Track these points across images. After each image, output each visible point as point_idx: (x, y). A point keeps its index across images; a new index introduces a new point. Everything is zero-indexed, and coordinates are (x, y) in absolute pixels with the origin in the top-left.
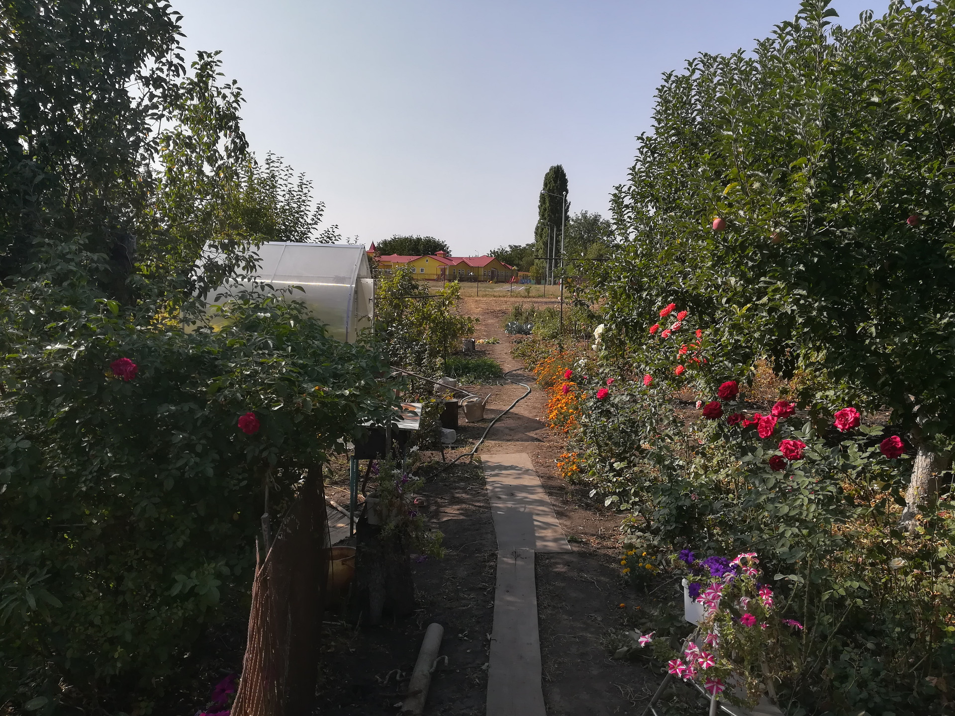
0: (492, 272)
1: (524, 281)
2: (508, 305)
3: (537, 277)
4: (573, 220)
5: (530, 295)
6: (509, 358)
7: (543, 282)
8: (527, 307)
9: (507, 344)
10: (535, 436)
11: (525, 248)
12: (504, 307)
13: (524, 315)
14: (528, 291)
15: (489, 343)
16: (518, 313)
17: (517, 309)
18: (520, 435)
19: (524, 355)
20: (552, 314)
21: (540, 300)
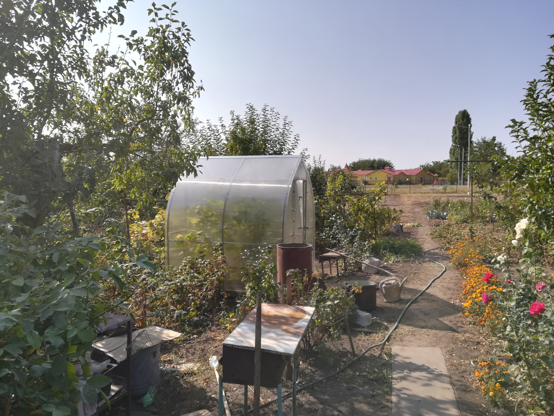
0: (421, 178)
1: (442, 183)
2: (430, 199)
3: (451, 181)
4: (476, 143)
5: (447, 191)
6: (429, 239)
7: (455, 183)
8: (444, 199)
9: (428, 227)
10: (450, 324)
11: (443, 163)
12: (427, 200)
13: (442, 205)
14: (445, 189)
15: (414, 226)
16: (437, 204)
17: (436, 201)
18: (433, 322)
19: (440, 236)
20: (463, 205)
21: (453, 195)
